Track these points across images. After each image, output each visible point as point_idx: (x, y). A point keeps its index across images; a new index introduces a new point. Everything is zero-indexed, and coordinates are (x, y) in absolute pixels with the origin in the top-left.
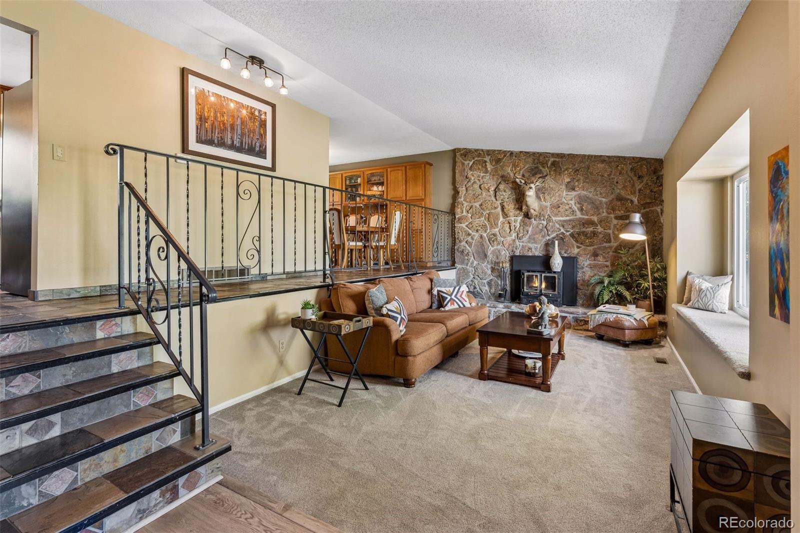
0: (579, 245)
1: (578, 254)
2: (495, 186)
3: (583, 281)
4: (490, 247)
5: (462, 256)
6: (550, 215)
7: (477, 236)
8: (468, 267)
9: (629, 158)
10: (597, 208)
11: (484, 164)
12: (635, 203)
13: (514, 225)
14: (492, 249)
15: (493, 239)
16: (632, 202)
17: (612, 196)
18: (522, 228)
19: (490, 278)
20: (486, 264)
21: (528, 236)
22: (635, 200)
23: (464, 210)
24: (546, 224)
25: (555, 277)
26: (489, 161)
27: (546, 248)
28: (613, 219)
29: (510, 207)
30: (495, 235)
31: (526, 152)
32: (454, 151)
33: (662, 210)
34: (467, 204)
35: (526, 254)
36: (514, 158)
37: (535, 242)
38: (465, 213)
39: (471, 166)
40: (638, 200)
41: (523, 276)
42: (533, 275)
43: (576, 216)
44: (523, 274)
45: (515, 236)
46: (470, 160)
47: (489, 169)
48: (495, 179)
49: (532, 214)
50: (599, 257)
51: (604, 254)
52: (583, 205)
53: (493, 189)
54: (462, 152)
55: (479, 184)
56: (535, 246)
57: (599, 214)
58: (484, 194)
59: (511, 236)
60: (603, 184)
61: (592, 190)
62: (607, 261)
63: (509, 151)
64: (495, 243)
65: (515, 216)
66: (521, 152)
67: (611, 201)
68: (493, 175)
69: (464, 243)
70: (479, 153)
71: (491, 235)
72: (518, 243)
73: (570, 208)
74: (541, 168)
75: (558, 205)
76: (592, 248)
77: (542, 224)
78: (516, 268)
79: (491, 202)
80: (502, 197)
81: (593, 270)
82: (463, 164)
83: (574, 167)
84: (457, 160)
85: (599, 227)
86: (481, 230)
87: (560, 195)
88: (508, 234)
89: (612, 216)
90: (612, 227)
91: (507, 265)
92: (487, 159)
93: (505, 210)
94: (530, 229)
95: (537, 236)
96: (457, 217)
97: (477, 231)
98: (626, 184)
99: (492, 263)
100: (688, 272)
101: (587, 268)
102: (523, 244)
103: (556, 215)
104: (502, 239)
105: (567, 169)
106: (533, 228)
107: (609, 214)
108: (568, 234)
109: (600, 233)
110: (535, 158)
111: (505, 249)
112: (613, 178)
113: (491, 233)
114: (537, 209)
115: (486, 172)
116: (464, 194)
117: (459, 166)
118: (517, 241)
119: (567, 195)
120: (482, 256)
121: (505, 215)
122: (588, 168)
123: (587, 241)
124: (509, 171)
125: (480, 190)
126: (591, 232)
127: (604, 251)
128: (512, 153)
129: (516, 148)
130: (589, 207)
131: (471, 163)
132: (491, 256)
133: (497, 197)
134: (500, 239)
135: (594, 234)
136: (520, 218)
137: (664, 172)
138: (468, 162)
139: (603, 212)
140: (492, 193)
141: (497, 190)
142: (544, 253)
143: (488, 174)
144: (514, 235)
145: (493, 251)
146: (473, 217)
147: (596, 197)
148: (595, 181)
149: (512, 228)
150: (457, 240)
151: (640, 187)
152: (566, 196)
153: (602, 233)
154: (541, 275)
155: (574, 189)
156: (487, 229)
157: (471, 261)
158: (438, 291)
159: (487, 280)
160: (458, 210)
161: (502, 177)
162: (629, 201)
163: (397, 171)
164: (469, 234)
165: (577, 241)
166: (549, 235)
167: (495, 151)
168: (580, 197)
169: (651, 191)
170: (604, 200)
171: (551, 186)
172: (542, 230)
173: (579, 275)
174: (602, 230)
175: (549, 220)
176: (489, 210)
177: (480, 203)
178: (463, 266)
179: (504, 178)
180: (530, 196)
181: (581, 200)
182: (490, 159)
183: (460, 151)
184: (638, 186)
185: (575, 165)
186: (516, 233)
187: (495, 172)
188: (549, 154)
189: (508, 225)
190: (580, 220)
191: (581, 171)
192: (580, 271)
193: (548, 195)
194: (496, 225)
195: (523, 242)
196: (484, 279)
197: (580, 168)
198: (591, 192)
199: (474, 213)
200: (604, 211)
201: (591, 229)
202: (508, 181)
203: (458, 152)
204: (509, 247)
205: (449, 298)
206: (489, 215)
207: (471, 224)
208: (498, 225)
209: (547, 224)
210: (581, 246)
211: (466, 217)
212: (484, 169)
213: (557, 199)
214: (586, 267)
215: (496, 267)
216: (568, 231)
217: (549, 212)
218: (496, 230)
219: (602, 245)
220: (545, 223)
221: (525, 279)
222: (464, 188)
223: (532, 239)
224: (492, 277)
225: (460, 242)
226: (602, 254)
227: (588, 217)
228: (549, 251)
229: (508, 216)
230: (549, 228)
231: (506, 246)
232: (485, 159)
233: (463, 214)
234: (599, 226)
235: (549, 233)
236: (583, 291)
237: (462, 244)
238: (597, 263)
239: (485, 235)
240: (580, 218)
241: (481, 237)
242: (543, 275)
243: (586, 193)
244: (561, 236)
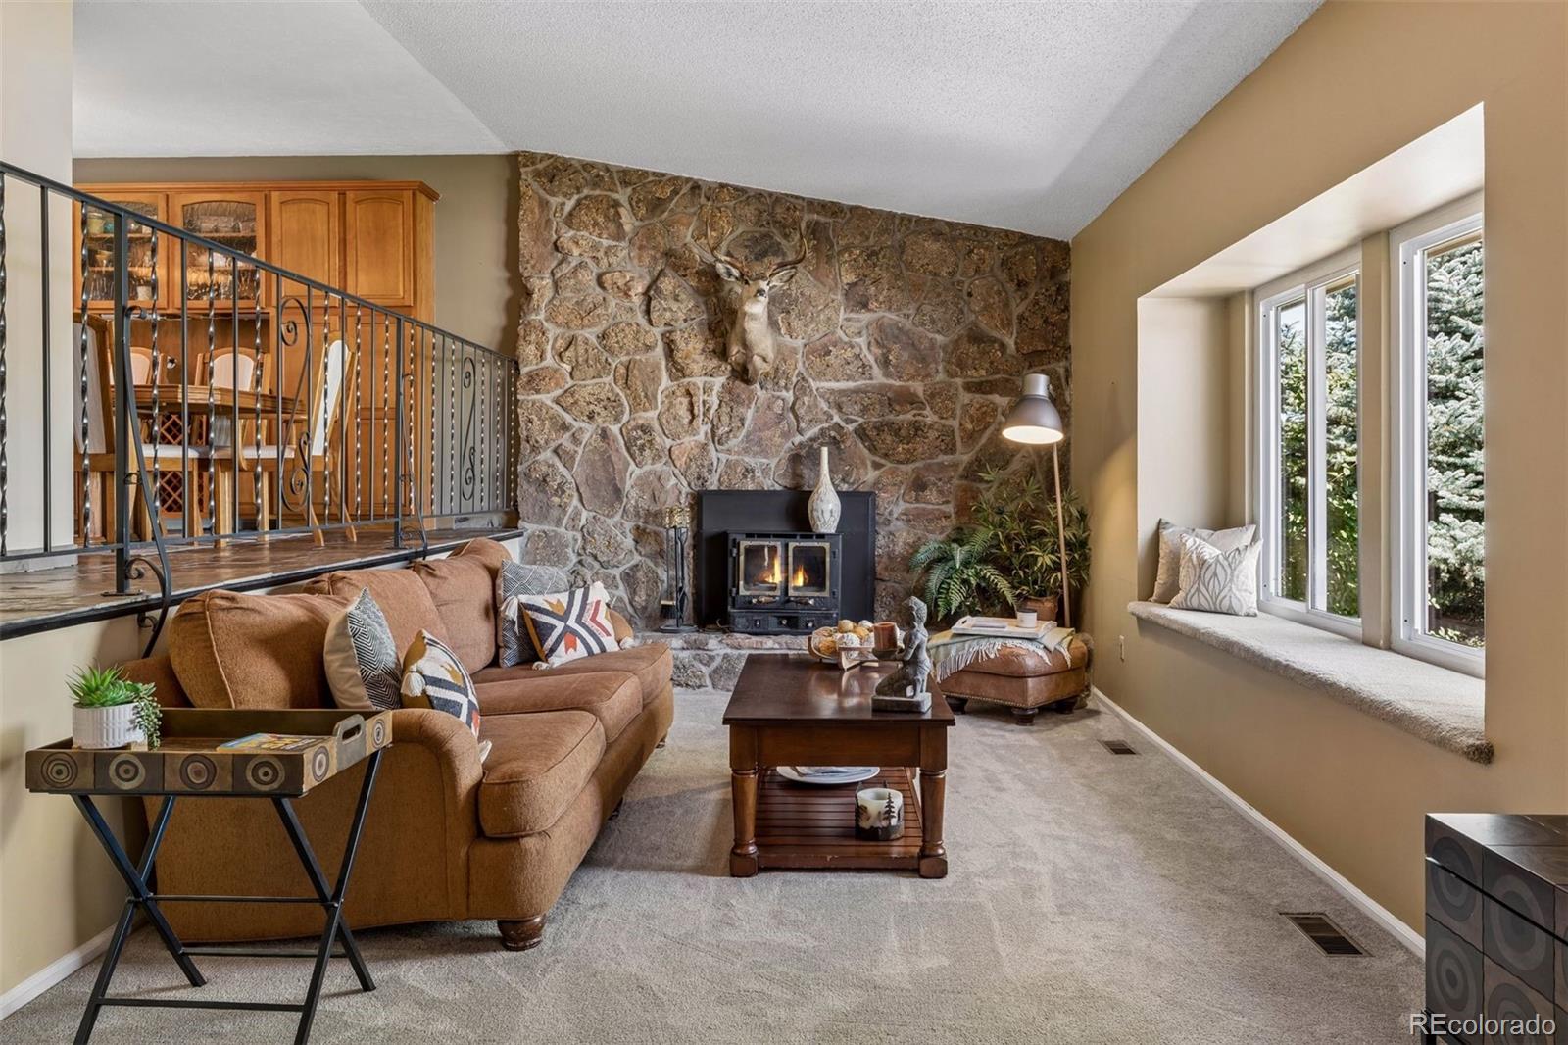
0: (877, 459)
1: (877, 483)
2: (647, 281)
3: (889, 557)
4: (633, 466)
5: (541, 496)
6: (804, 374)
7: (588, 432)
8: (562, 530)
9: (997, 233)
10: (923, 360)
11: (612, 211)
12: (1009, 351)
13: (704, 402)
14: (638, 471)
15: (639, 441)
16: (1003, 347)
17: (959, 328)
18: (725, 409)
19: (633, 562)
20: (618, 517)
21: (744, 432)
22: (1011, 343)
23: (549, 348)
24: (792, 399)
25: (823, 549)
26: (627, 204)
27: (794, 469)
28: (961, 390)
29: (693, 348)
30: (645, 429)
31: (736, 189)
32: (514, 162)
33: (1067, 370)
34: (559, 331)
35: (738, 485)
36: (703, 200)
37: (764, 453)
38: (549, 360)
39: (571, 214)
40: (1016, 343)
41: (735, 551)
42: (763, 547)
43: (871, 379)
44: (736, 545)
45: (706, 434)
46: (565, 195)
47: (627, 228)
48: (647, 260)
49: (755, 370)
50: (928, 492)
51: (940, 484)
52: (889, 351)
53: (640, 290)
54: (540, 166)
55: (596, 270)
56: (762, 464)
57: (928, 375)
58: (612, 303)
59: (694, 433)
60: (939, 295)
61: (912, 311)
62: (947, 502)
63: (688, 180)
64: (647, 452)
65: (705, 374)
66: (722, 186)
67: (956, 343)
68: (641, 248)
69: (547, 455)
70: (598, 176)
71: (635, 429)
72: (714, 454)
73: (857, 357)
74: (778, 238)
75: (826, 346)
76: (910, 467)
77: (783, 400)
78: (711, 527)
79: (635, 327)
80: (668, 314)
81: (914, 527)
82: (544, 205)
83: (865, 244)
84: (523, 189)
85: (928, 411)
86: (603, 413)
87: (829, 318)
88: (686, 427)
89: (959, 381)
90: (959, 412)
91: (683, 520)
92: (622, 195)
93: (678, 356)
94: (749, 414)
95: (768, 434)
96: (524, 370)
97: (591, 417)
98: (991, 301)
99: (637, 514)
100: (1161, 520)
101: (899, 523)
102: (731, 457)
103: (821, 375)
104: (669, 443)
105: (847, 248)
106: (757, 409)
107: (952, 377)
108: (850, 428)
109: (931, 427)
110: (760, 206)
111: (677, 471)
112: (959, 283)
113: (633, 423)
114: (771, 356)
115: (619, 235)
116: (546, 300)
117: (532, 212)
118: (711, 447)
119: (848, 319)
120: (606, 493)
121: (678, 370)
122: (902, 249)
123: (900, 449)
124: (689, 239)
125: (598, 290)
126: (910, 423)
127: (941, 476)
128: (696, 187)
129: (709, 174)
130: (905, 356)
131: (570, 205)
132: (634, 494)
133: (654, 316)
134: (662, 441)
135: (917, 428)
136: (719, 381)
137: (1071, 275)
138: (560, 199)
139: (937, 371)
140: (637, 301)
141: (652, 293)
142: (787, 482)
143: (623, 244)
144: (704, 430)
145: (639, 478)
146: (577, 373)
147: (921, 329)
148: (917, 287)
149: (699, 409)
150: (524, 444)
151: (1021, 309)
152: (846, 323)
153: (936, 427)
154: (786, 546)
155: (865, 305)
156: (623, 412)
157: (570, 510)
158: (523, 607)
159: (622, 568)
160: (528, 351)
161: (668, 254)
162: (996, 345)
163: (311, 205)
164: (565, 427)
165: (873, 449)
166: (800, 432)
167: (645, 173)
168: (881, 328)
169: (1046, 321)
170: (939, 338)
171: (807, 292)
172: (781, 417)
173: (881, 541)
174: (936, 418)
175: (801, 388)
176: (628, 354)
177: (598, 330)
178: (546, 528)
179: (674, 260)
180: (753, 317)
181: (884, 337)
182: (630, 199)
183: (533, 163)
184: (1018, 308)
185: (868, 238)
186: (710, 426)
187: (644, 240)
188: (800, 201)
189: (685, 401)
190: (881, 390)
191: (884, 257)
192: (882, 531)
193: (798, 316)
194: (651, 399)
195: (729, 451)
196: (615, 566)
197: (882, 249)
198: (909, 316)
199: (580, 359)
200: (940, 368)
201: (909, 416)
202: (685, 269)
203: (526, 165)
204: (688, 467)
205: (560, 626)
206: (628, 369)
207: (572, 395)
208: (655, 398)
209: (796, 399)
210: (883, 461)
211: (555, 371)
212: (612, 227)
213: (823, 330)
214: (897, 519)
215: (650, 528)
216: (853, 421)
217: (800, 365)
218: (649, 416)
219: (935, 461)
220: (789, 396)
221: (742, 558)
222: (548, 282)
223: (756, 443)
224: (637, 558)
225: (535, 449)
226: (935, 484)
227: (901, 384)
228: (801, 477)
229: (688, 372)
230: (801, 412)
231: (681, 462)
232: (615, 196)
233: (544, 364)
234: (928, 408)
235: (802, 425)
236: (889, 584)
237: (540, 457)
238: (924, 509)
239: (615, 429)
240: (883, 387)
241: (604, 435)
242: (792, 545)
243: (896, 318)
244: (833, 434)
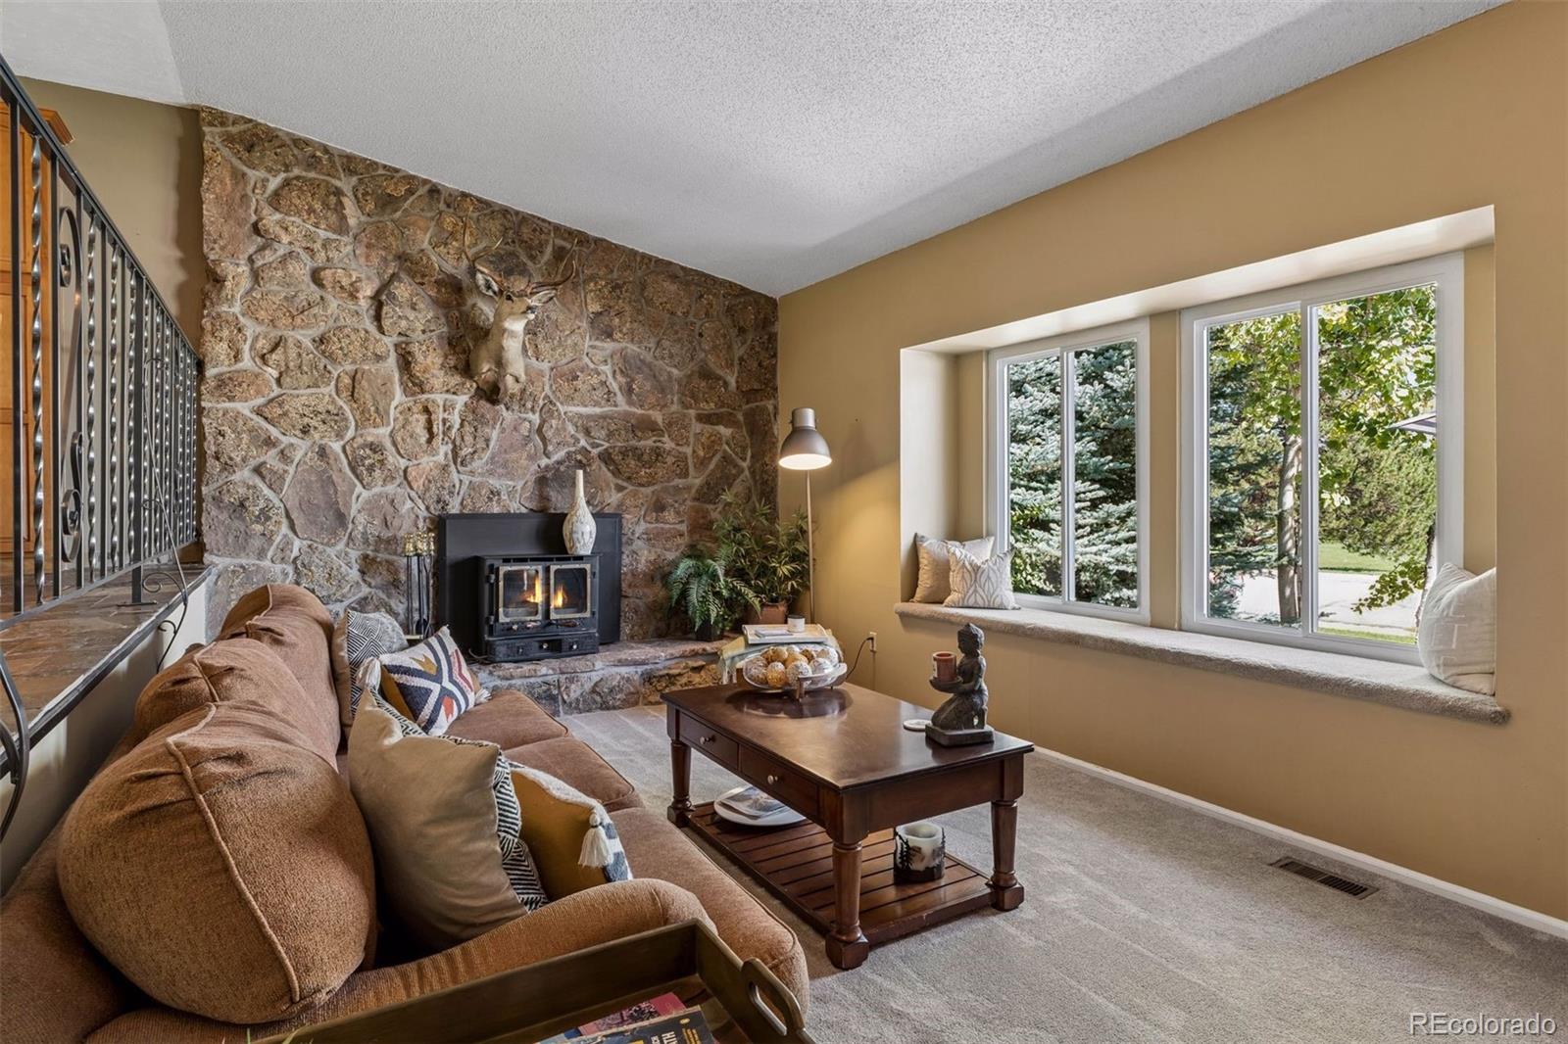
0: (620, 482)
1: (621, 505)
2: (376, 284)
3: (633, 575)
4: (359, 488)
5: (237, 524)
6: (552, 397)
7: (302, 449)
8: (267, 563)
9: (723, 283)
10: (663, 391)
11: (333, 199)
12: (730, 389)
13: (444, 421)
14: (365, 494)
15: (365, 462)
16: (726, 384)
17: (692, 364)
18: (468, 429)
19: (361, 595)
20: (341, 546)
21: (488, 453)
22: (732, 381)
23: (246, 348)
24: (538, 421)
25: (585, 570)
26: (350, 194)
27: (541, 491)
28: (694, 420)
29: (431, 361)
30: (375, 448)
31: (480, 200)
32: (194, 117)
33: (776, 408)
34: (259, 329)
35: (483, 508)
36: (442, 206)
37: (510, 475)
38: (247, 362)
39: (276, 194)
40: (737, 382)
41: (493, 577)
42: (522, 571)
43: (616, 406)
44: (495, 570)
45: (446, 454)
46: (270, 170)
47: (352, 222)
48: (376, 261)
50: (666, 513)
51: (676, 505)
52: (633, 380)
53: (369, 292)
54: (233, 130)
55: (310, 264)
56: (508, 486)
57: (665, 406)
58: (333, 304)
59: (434, 453)
60: (676, 332)
61: (652, 345)
62: (682, 522)
63: (425, 182)
64: (377, 473)
65: (448, 391)
66: (464, 195)
67: (689, 376)
68: (369, 246)
69: (243, 475)
70: (314, 156)
71: (363, 446)
72: (455, 476)
73: (604, 383)
74: (524, 259)
75: (572, 371)
76: (649, 490)
77: (530, 422)
78: (456, 552)
79: (363, 333)
80: (403, 323)
81: (653, 546)
82: (239, 177)
83: (610, 277)
84: (207, 152)
85: (666, 439)
86: (322, 427)
87: (576, 344)
88: (425, 446)
89: (692, 412)
90: (692, 440)
91: (422, 547)
92: (345, 184)
93: (417, 369)
94: (495, 435)
95: (514, 456)
96: (210, 372)
97: (305, 431)
98: (718, 342)
99: (366, 542)
100: (916, 535)
101: (640, 543)
102: (474, 479)
103: (569, 399)
104: (403, 463)
105: (592, 278)
106: (503, 431)
107: (687, 408)
108: (595, 452)
109: (669, 452)
110: (508, 225)
111: (413, 494)
112: (693, 323)
113: (360, 441)
115: (342, 228)
116: (242, 291)
117: (222, 182)
118: (452, 468)
119: (592, 347)
120: (327, 519)
121: (414, 384)
122: (643, 287)
123: (643, 473)
124: (425, 245)
125: (313, 287)
126: (652, 449)
127: (676, 498)
128: (434, 191)
129: (451, 181)
130: (648, 386)
131: (274, 183)
132: (361, 519)
133: (386, 323)
134: (393, 459)
135: (658, 453)
136: (461, 400)
137: (779, 328)
138: (261, 174)
139: (672, 403)
140: (364, 303)
141: (384, 297)
142: (533, 505)
143: (345, 239)
144: (443, 450)
145: (368, 502)
146: (286, 381)
147: (661, 362)
148: (655, 324)
149: (438, 428)
150: (211, 462)
151: (741, 352)
152: (590, 350)
153: (673, 453)
154: (547, 570)
155: (610, 335)
156: (347, 428)
157: (278, 539)
158: (387, 670)
159: (347, 603)
160: (217, 350)
161: (402, 258)
162: (721, 383)
164: (269, 443)
165: (617, 473)
166: (547, 455)
167: (374, 165)
168: (625, 359)
169: (760, 365)
170: (675, 372)
171: (554, 316)
172: (528, 439)
173: (626, 560)
174: (673, 445)
175: (548, 411)
176: (354, 362)
177: (316, 332)
178: (244, 562)
179: (409, 264)
181: (627, 367)
182: (355, 190)
183: (222, 124)
184: (739, 351)
185: (612, 271)
186: (450, 446)
187: (373, 238)
188: (546, 225)
189: (423, 418)
190: (626, 416)
191: (626, 292)
192: (626, 550)
193: (545, 338)
194: (382, 415)
195: (472, 473)
196: (337, 601)
197: (624, 283)
198: (650, 349)
199: (291, 364)
200: (675, 399)
201: (650, 443)
202: (423, 276)
203: (211, 124)
204: (427, 489)
205: (436, 688)
206: (353, 379)
207: (280, 405)
208: (388, 414)
209: (543, 422)
210: (625, 484)
211: (257, 376)
212: (333, 218)
213: (570, 355)
214: (638, 538)
215: (382, 556)
216: (598, 446)
217: (547, 388)
218: (381, 433)
219: (672, 484)
220: (536, 418)
221: (501, 584)
222: (244, 268)
223: (501, 465)
224: (365, 590)
225: (228, 467)
226: (672, 506)
227: (643, 412)
228: (548, 499)
229: (427, 387)
230: (549, 434)
231: (419, 484)
232: (338, 183)
233: (240, 366)
234: (666, 436)
235: (550, 448)
236: (631, 600)
237: (236, 477)
238: (662, 528)
239: (336, 446)
240: (627, 414)
241: (323, 452)
242: (554, 568)
243: (638, 350)
244: (579, 457)
